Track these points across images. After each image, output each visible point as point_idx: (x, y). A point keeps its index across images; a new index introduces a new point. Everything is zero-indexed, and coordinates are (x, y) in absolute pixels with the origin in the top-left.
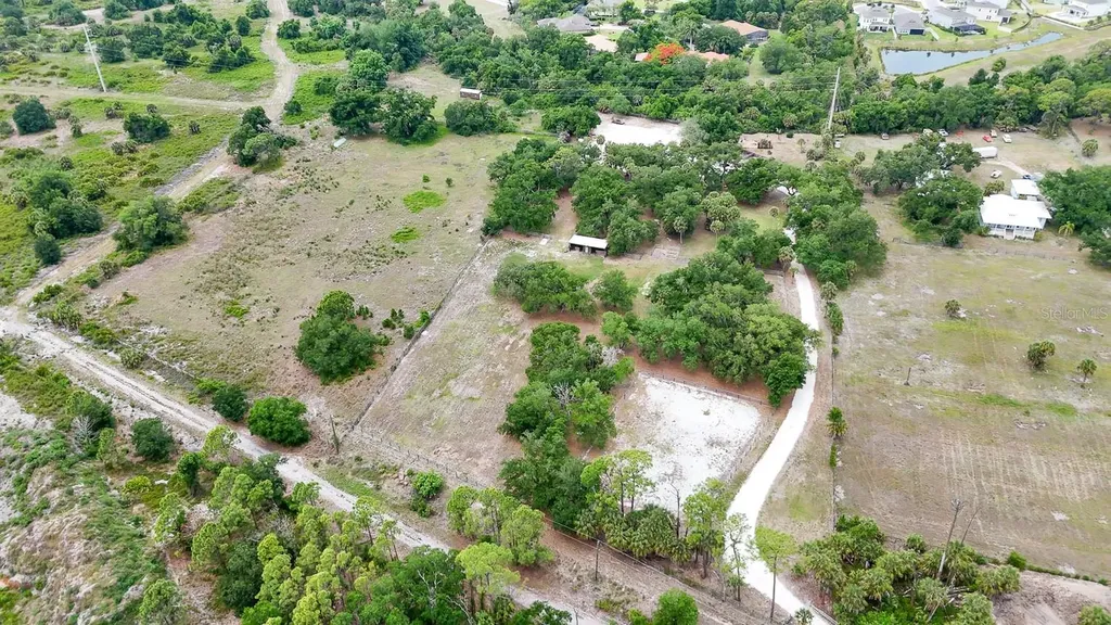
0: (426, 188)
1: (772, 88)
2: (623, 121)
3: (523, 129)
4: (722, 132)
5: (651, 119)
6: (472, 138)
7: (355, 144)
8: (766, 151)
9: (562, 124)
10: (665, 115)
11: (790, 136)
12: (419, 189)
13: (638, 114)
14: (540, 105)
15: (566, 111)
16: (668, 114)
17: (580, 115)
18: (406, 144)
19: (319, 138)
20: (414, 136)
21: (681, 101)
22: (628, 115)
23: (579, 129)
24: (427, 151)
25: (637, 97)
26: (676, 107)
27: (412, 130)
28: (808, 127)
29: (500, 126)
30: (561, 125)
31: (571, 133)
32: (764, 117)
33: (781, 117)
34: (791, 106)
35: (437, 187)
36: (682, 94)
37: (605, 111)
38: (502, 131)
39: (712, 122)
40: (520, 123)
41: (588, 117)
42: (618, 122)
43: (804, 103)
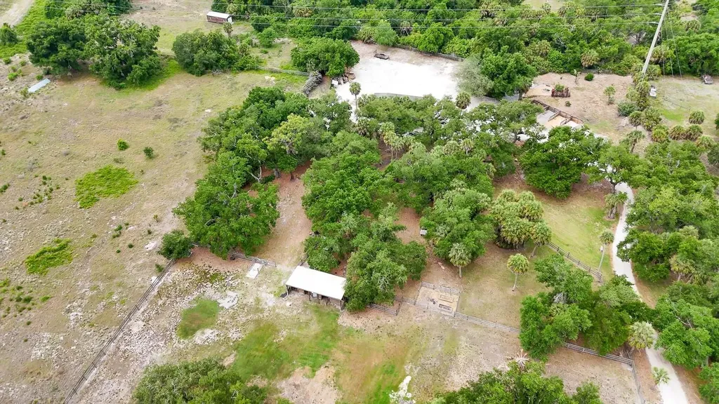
0: (117, 161)
1: (562, 13)
2: (387, 54)
3: (269, 66)
4: (510, 79)
5: (421, 52)
6: (205, 78)
7: (59, 87)
8: (562, 101)
9: (312, 61)
10: (437, 49)
11: (589, 79)
12: (107, 162)
13: (405, 46)
14: (295, 34)
15: (318, 44)
16: (440, 48)
17: (334, 52)
18: (119, 88)
19: (19, 79)
20: (128, 78)
21: (456, 32)
22: (394, 46)
23: (332, 69)
24: (141, 98)
25: (405, 25)
26: (451, 38)
27: (128, 70)
28: (612, 66)
29: (240, 63)
30: (311, 63)
31: (323, 73)
32: (557, 53)
33: (578, 55)
34: (589, 40)
35: (133, 159)
36: (457, 21)
37: (368, 41)
38: (242, 69)
39: (498, 66)
40: (267, 56)
41: (342, 55)
42: (382, 57)
43: (605, 35)
